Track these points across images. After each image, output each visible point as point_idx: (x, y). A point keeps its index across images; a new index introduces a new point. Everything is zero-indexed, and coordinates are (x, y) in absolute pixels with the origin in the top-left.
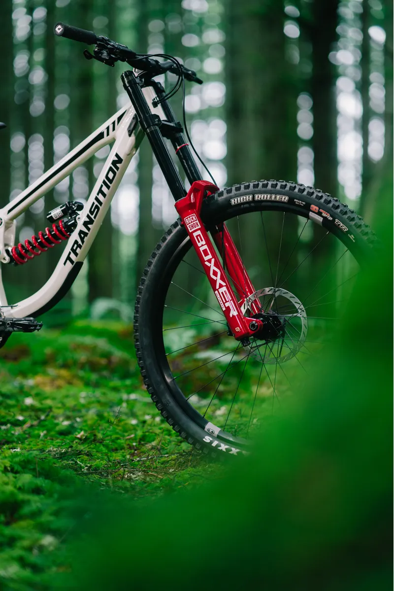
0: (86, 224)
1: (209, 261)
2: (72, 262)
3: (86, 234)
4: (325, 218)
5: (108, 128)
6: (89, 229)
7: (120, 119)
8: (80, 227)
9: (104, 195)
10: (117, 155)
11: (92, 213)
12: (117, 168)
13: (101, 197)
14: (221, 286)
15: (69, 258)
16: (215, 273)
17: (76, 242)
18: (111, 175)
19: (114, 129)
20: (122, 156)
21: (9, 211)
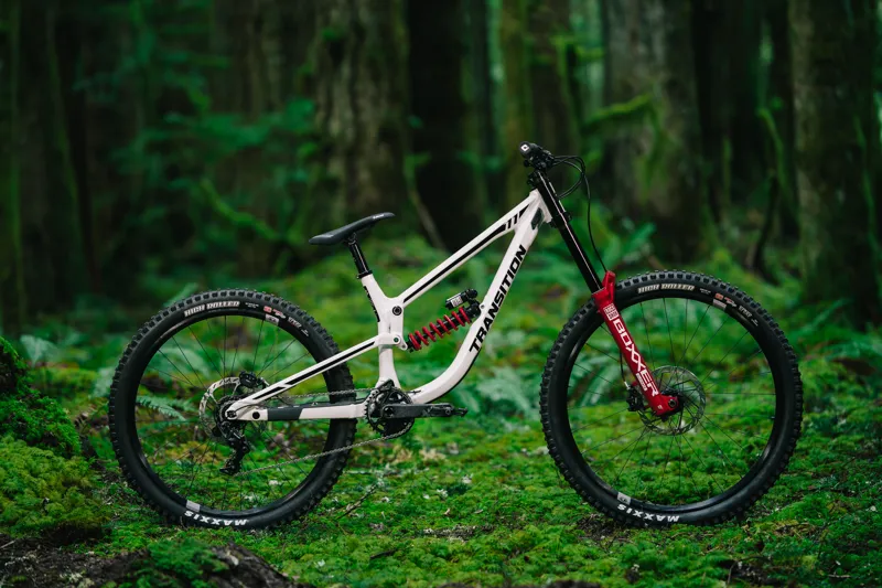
0: (491, 312)
1: (630, 346)
2: (477, 347)
3: (491, 321)
4: (728, 304)
5: (510, 221)
6: (493, 316)
7: (522, 212)
8: (484, 313)
9: (508, 284)
10: (521, 247)
11: (496, 301)
12: (521, 259)
13: (505, 286)
14: (642, 369)
15: (474, 345)
16: (636, 358)
17: (482, 329)
18: (515, 266)
19: (515, 222)
20: (526, 247)
21: (406, 300)
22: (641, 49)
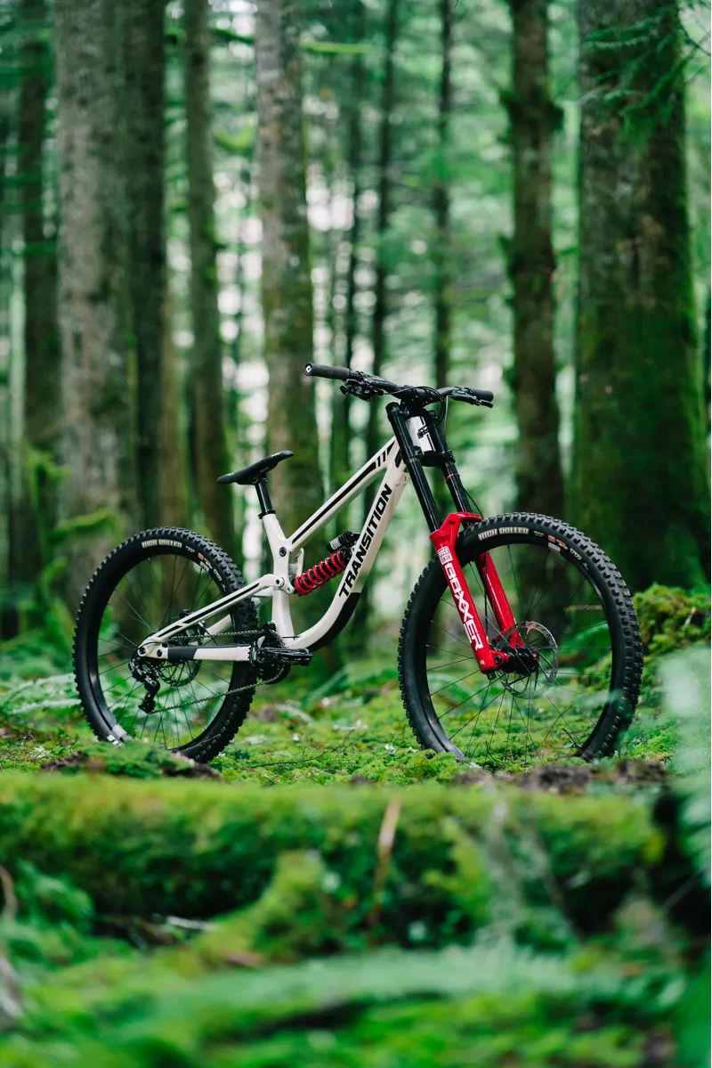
0: (358, 555)
1: (459, 594)
2: (347, 593)
3: (358, 565)
4: (562, 548)
5: (379, 459)
6: (361, 560)
7: (389, 449)
9: (375, 526)
10: (387, 486)
11: (364, 543)
12: (386, 499)
13: (372, 528)
14: (468, 619)
15: (343, 589)
16: (464, 606)
17: (350, 573)
18: (381, 506)
19: (384, 460)
20: (391, 486)
21: (294, 541)
22: (95, 473)
